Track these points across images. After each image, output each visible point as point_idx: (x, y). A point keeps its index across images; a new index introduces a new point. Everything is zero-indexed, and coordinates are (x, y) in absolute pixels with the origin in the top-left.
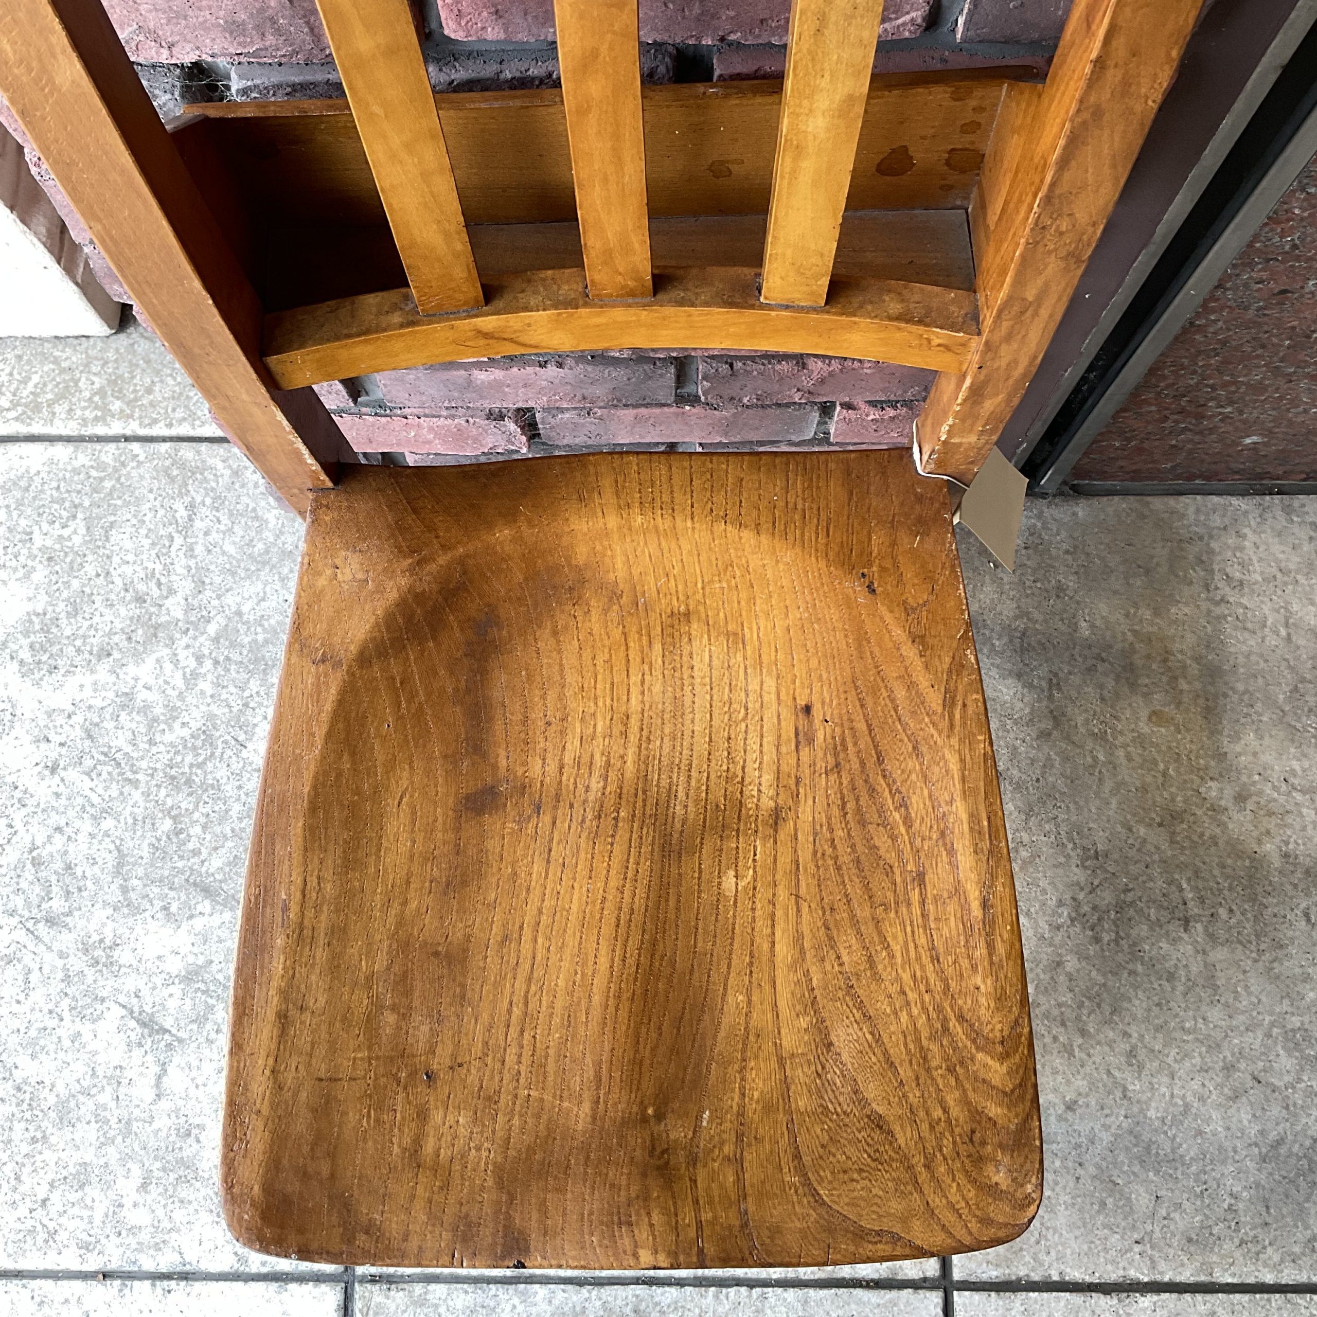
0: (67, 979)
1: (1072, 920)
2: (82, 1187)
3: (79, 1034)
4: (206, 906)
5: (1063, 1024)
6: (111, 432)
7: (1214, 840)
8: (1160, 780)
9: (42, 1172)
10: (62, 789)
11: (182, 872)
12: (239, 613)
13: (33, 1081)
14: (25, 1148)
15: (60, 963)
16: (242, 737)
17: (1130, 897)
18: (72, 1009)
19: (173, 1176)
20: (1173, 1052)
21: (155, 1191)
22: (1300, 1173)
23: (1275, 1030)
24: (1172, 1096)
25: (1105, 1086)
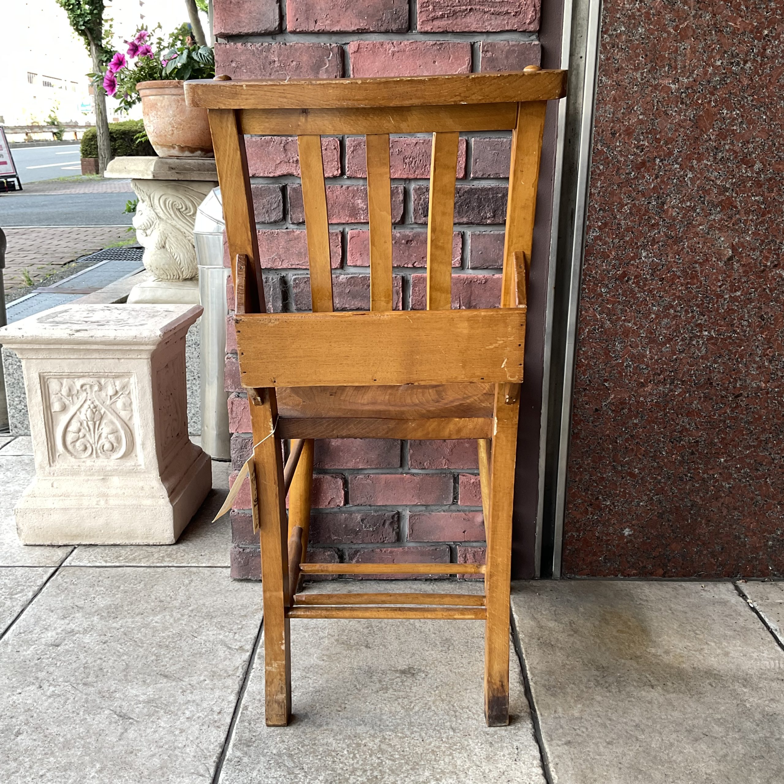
0: (87, 701)
1: (596, 686)
2: (66, 770)
3: (86, 719)
4: (165, 680)
5: (599, 716)
6: (162, 565)
7: (658, 664)
8: (627, 647)
9: (45, 765)
10: (107, 648)
11: (156, 671)
12: (204, 605)
13: (54, 734)
14: (40, 757)
15: (84, 697)
16: (196, 635)
17: (622, 679)
18: (85, 711)
19: (117, 768)
20: (658, 726)
21: (105, 772)
22: (741, 766)
23: (709, 719)
24: (662, 740)
25: (626, 736)
